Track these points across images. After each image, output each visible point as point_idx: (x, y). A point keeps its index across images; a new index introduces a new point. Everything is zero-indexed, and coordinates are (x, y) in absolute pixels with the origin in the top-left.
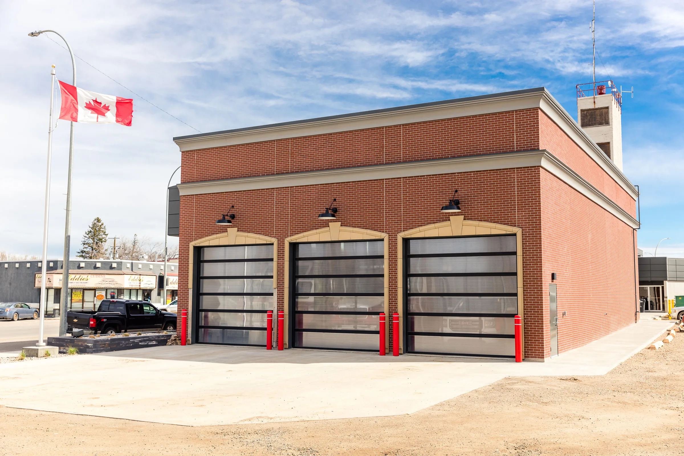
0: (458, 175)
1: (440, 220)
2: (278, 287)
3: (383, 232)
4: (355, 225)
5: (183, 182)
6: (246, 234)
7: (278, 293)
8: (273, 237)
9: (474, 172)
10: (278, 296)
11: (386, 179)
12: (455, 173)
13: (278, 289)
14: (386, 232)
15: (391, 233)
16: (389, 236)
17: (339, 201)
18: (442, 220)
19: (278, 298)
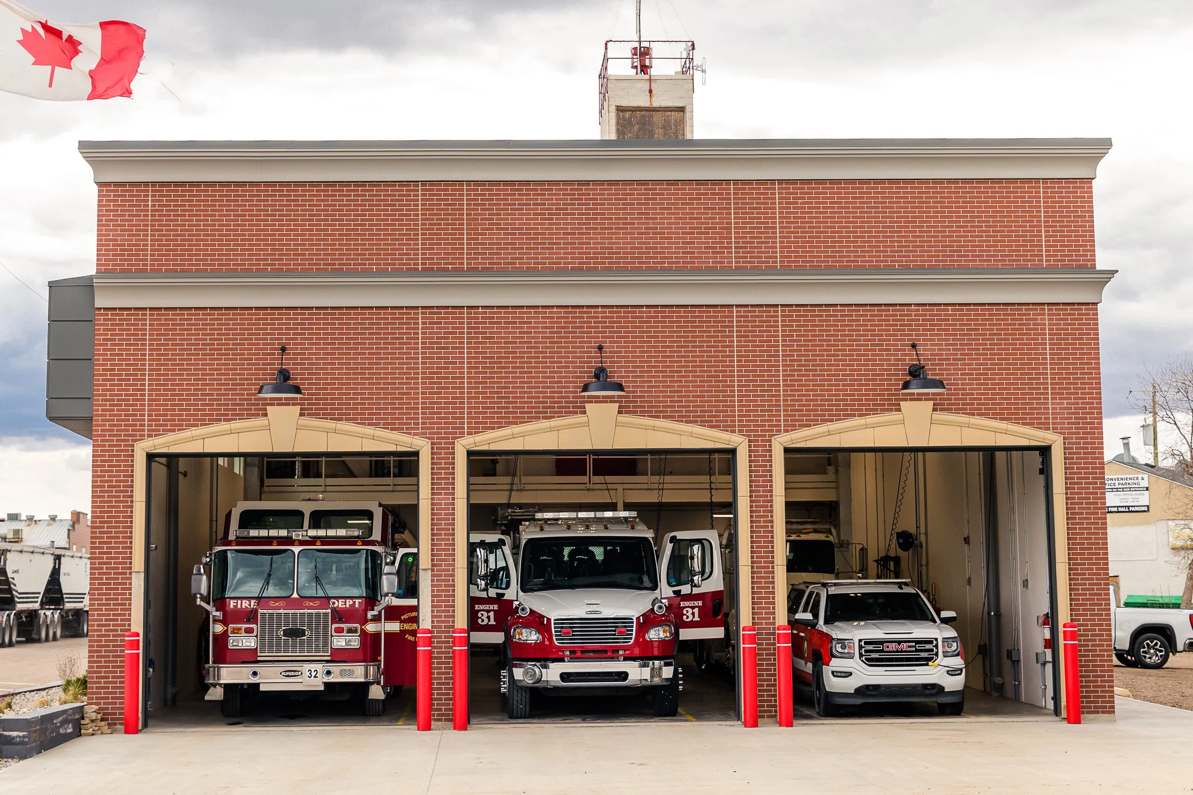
0: (918, 310)
1: (877, 410)
2: (433, 565)
3: (733, 432)
4: (656, 412)
5: (104, 270)
6: (330, 424)
7: (433, 581)
8: (415, 434)
9: (955, 304)
10: (433, 591)
11: (737, 306)
12: (910, 305)
13: (433, 570)
14: (740, 431)
15: (754, 436)
16: (750, 441)
17: (610, 352)
18: (881, 410)
19: (433, 596)
